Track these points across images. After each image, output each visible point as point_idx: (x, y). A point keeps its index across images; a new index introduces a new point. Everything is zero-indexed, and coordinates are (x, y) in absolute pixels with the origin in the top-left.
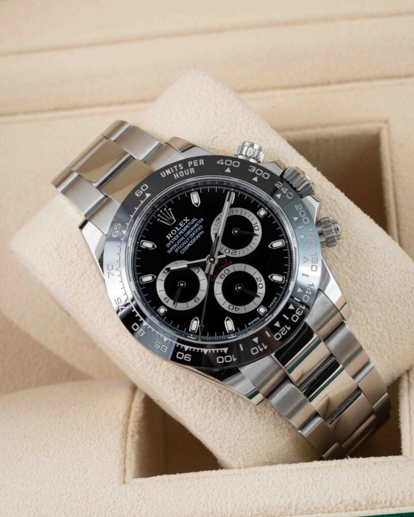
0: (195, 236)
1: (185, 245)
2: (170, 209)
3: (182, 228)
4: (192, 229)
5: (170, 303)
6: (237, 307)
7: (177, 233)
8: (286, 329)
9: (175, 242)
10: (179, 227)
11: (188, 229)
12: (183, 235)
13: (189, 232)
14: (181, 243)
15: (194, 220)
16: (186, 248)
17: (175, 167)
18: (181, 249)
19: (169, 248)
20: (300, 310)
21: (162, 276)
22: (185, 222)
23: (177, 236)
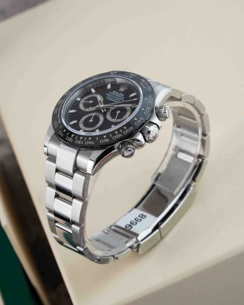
0: (115, 100)
1: (111, 98)
2: (127, 88)
3: (119, 95)
4: (119, 98)
5: (83, 101)
6: (82, 124)
7: (116, 94)
8: (71, 140)
9: (111, 95)
10: (119, 94)
11: (118, 97)
12: (115, 96)
13: (117, 98)
14: (112, 97)
15: (123, 98)
16: (109, 99)
17: (146, 83)
18: (108, 97)
19: (108, 93)
20: (81, 142)
21: (95, 95)
22: (122, 95)
23: (114, 94)
